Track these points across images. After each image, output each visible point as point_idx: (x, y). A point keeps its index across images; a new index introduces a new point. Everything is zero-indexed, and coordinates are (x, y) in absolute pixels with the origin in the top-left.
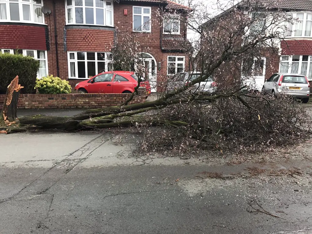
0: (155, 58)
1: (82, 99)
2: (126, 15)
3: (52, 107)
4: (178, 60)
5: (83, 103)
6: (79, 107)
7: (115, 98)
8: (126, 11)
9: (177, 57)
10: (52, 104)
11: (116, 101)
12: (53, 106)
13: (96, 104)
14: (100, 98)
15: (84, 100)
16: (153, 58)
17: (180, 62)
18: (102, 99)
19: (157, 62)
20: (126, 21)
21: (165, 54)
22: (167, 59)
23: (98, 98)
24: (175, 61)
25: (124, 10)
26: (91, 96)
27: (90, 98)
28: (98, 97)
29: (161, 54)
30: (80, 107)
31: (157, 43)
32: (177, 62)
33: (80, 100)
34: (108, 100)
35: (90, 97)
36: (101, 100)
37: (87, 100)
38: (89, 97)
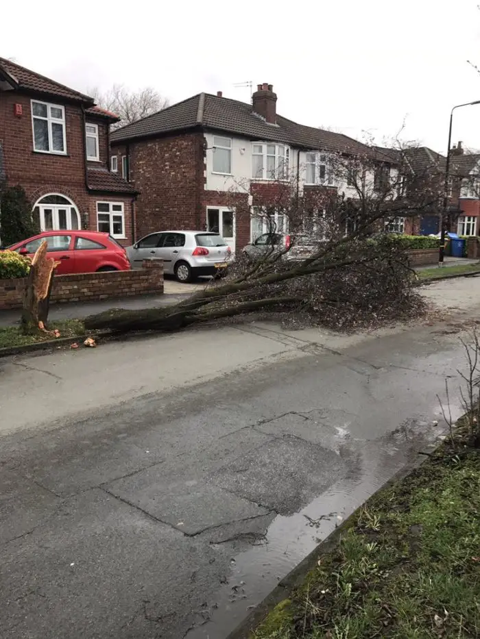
0: (77, 206)
1: (66, 286)
2: (19, 117)
3: (13, 306)
4: (114, 210)
5: (68, 292)
6: (61, 301)
7: (119, 279)
8: (19, 109)
9: (111, 204)
10: (13, 298)
11: (121, 285)
12: (15, 304)
13: (89, 294)
14: (97, 281)
15: (70, 287)
16: (73, 206)
17: (117, 213)
18: (99, 282)
19: (80, 212)
20: (20, 128)
21: (93, 198)
22: (95, 207)
23: (93, 282)
24: (108, 210)
25: (15, 105)
26: (83, 278)
27: (80, 282)
28: (93, 279)
29: (86, 197)
30: (64, 300)
31: (79, 176)
32: (112, 213)
33: (64, 288)
34: (109, 283)
35: (81, 280)
36: (99, 285)
37: (76, 287)
38: (78, 281)
